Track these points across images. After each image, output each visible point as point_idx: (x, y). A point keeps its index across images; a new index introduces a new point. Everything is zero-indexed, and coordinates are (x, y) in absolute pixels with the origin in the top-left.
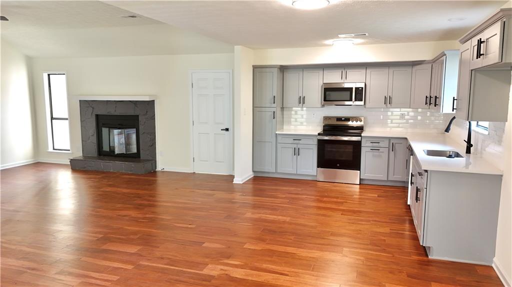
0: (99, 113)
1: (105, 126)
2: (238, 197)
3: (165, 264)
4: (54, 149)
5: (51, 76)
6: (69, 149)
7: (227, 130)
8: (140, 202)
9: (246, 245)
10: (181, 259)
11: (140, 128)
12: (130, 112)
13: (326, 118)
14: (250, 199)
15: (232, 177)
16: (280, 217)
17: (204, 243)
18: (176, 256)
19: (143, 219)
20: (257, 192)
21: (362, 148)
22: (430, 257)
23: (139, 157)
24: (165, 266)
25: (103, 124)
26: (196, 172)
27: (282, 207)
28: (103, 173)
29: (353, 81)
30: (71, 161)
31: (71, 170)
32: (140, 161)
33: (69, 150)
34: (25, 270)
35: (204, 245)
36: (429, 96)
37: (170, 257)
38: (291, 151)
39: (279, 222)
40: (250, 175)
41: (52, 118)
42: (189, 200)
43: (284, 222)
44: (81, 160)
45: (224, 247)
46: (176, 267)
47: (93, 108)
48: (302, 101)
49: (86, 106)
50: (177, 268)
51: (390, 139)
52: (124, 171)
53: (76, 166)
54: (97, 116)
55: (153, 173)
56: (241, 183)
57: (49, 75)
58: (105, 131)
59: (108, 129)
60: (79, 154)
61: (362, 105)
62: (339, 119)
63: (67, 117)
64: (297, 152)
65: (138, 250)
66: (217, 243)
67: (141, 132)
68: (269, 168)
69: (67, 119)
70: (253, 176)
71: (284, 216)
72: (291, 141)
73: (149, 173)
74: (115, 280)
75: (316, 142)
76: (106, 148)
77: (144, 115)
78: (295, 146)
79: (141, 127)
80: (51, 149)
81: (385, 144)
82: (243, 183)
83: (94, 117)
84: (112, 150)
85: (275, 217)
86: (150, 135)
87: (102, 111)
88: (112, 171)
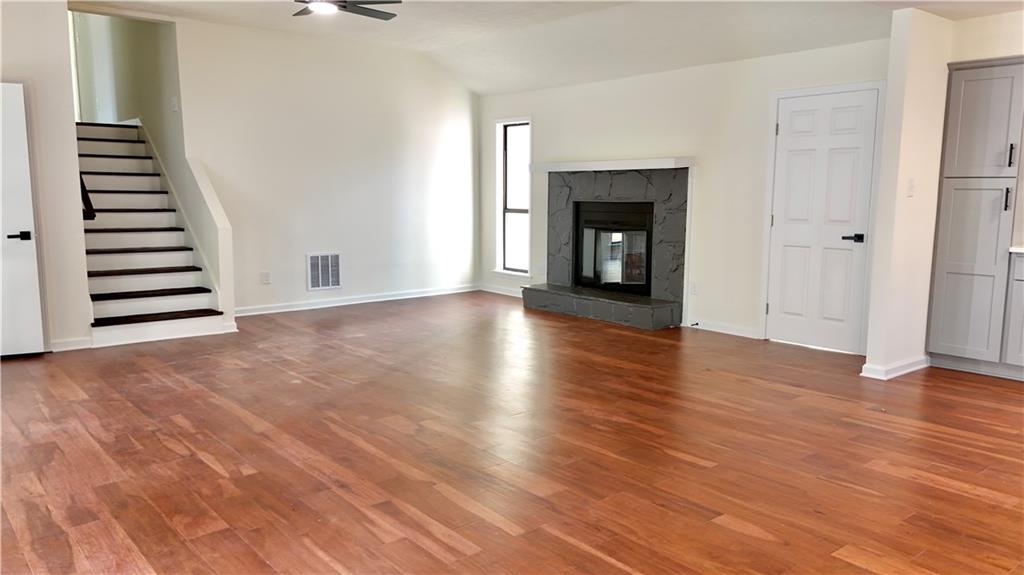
0: (581, 199)
1: (590, 224)
2: (867, 414)
3: (601, 548)
4: (505, 268)
5: (508, 128)
6: (527, 268)
7: (859, 238)
8: (613, 386)
9: (841, 551)
10: (642, 543)
11: (655, 230)
12: (635, 194)
14: (909, 425)
15: (862, 359)
16: (983, 491)
17: (720, 514)
18: (632, 532)
19: (600, 424)
20: (934, 410)
23: (648, 293)
24: (594, 552)
25: (586, 222)
26: (772, 340)
27: (1001, 462)
28: (575, 319)
30: (526, 291)
31: (523, 308)
32: (649, 303)
33: (526, 272)
35: (718, 520)
37: (617, 530)
39: (974, 505)
40: (916, 360)
41: (506, 210)
42: (727, 400)
43: (994, 509)
44: (540, 291)
45: (771, 537)
46: (619, 560)
47: (571, 189)
49: (560, 182)
50: (620, 565)
52: (613, 320)
53: (535, 303)
54: (577, 205)
55: (674, 330)
56: (885, 379)
57: (505, 127)
58: (589, 235)
59: (594, 231)
60: (541, 280)
63: (526, 206)
65: (556, 495)
66: (756, 524)
67: (655, 239)
68: (979, 348)
69: (526, 211)
70: (925, 366)
71: (1000, 491)
73: (663, 329)
74: (469, 553)
76: (588, 271)
77: (664, 202)
79: (657, 229)
80: (499, 268)
82: (889, 381)
83: (571, 206)
84: (597, 275)
85: (966, 486)
86: (674, 246)
87: (584, 195)
88: (591, 317)
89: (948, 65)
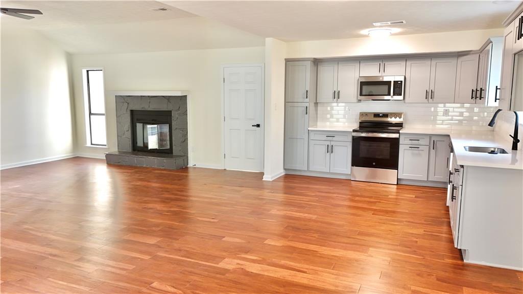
0: (134, 109)
1: (140, 121)
2: (267, 194)
3: (182, 256)
4: (92, 144)
5: (89, 72)
6: (105, 143)
7: (258, 126)
8: (167, 196)
9: (267, 241)
10: (199, 252)
11: (173, 124)
12: (164, 107)
13: (362, 114)
14: (280, 196)
15: (263, 174)
16: (306, 215)
17: (224, 237)
18: (194, 249)
19: (167, 212)
20: (288, 190)
21: (400, 146)
22: (465, 261)
23: (172, 153)
24: (182, 258)
25: (137, 120)
26: (228, 169)
27: (311, 205)
28: (136, 167)
29: (392, 74)
30: (107, 155)
31: (106, 164)
32: (172, 157)
33: (105, 145)
34: (47, 256)
35: (224, 239)
36: (475, 90)
37: (188, 249)
38: (324, 149)
39: (305, 220)
40: (281, 172)
41: (90, 114)
42: (216, 195)
43: (310, 220)
44: (116, 155)
45: (243, 241)
46: (192, 259)
47: (128, 104)
48: (337, 95)
49: (122, 100)
50: (193, 260)
51: (431, 136)
52: (156, 167)
53: (112, 161)
54: (132, 111)
55: (185, 169)
56: (271, 180)
57: (88, 71)
58: (139, 126)
59: (142, 124)
60: (114, 150)
61: (401, 100)
62: (377, 115)
63: (103, 112)
64: (330, 149)
65: (158, 242)
66: (238, 238)
67: (174, 128)
68: (300, 166)
69: (103, 115)
70: (283, 174)
71: (311, 214)
72: (325, 138)
73: (180, 169)
74: (131, 268)
75: (350, 139)
76: (140, 143)
77: (176, 111)
78: (328, 143)
79: (173, 123)
80: (89, 144)
81: (425, 141)
82: (273, 181)
83: (129, 112)
84: (146, 145)
85: (301, 214)
86: (182, 131)
87: (137, 107)
88: (144, 166)
89: (285, 59)
